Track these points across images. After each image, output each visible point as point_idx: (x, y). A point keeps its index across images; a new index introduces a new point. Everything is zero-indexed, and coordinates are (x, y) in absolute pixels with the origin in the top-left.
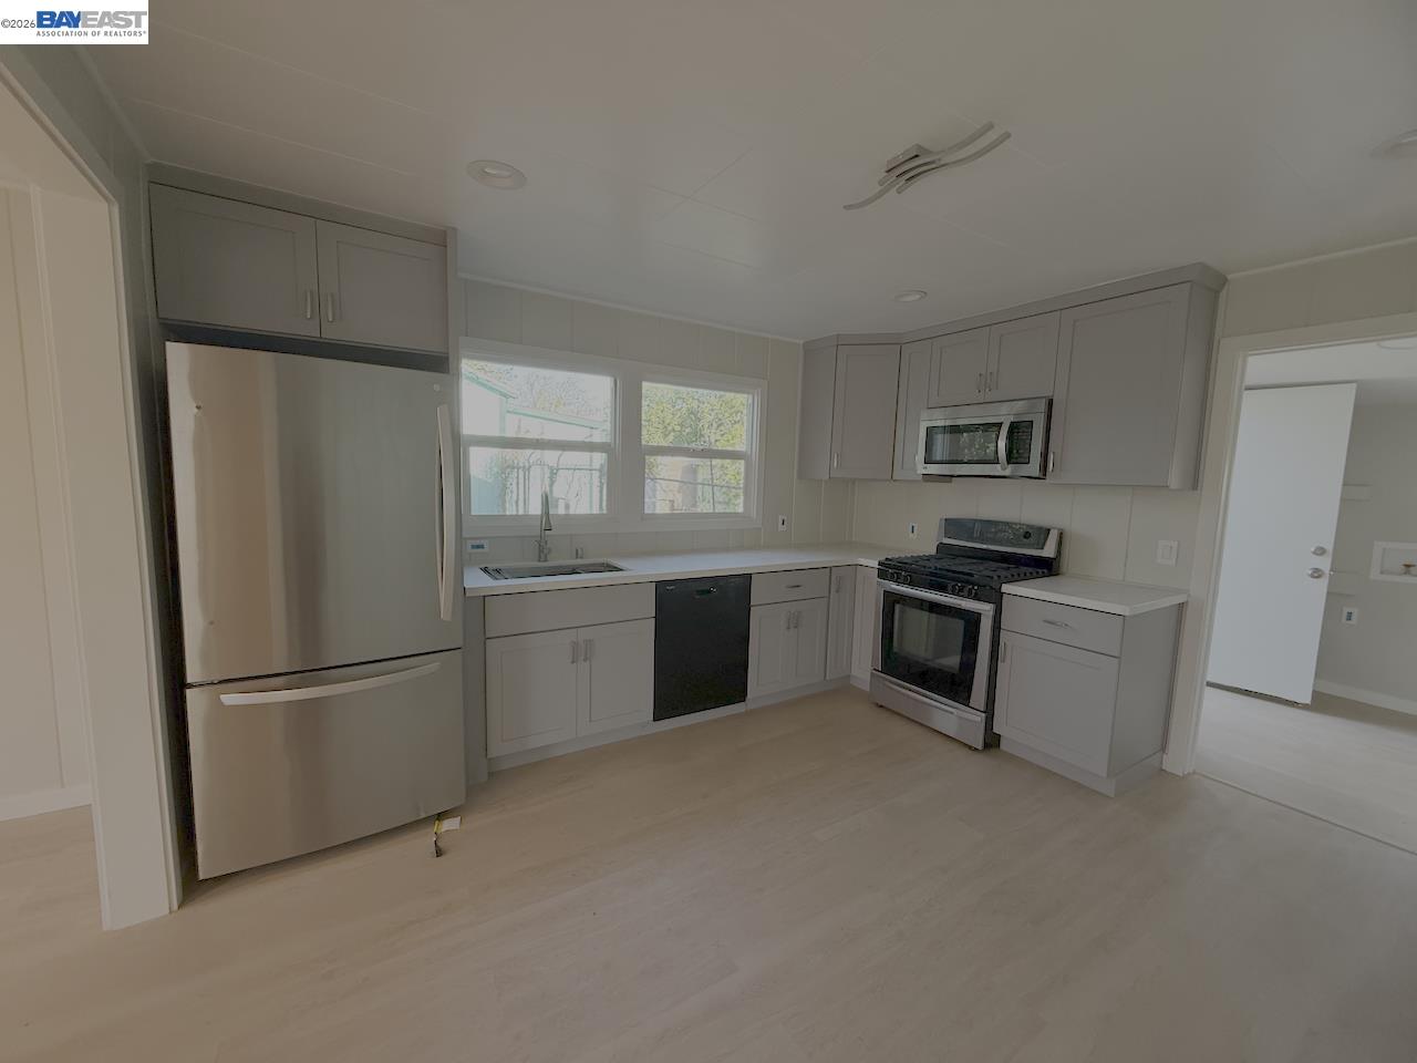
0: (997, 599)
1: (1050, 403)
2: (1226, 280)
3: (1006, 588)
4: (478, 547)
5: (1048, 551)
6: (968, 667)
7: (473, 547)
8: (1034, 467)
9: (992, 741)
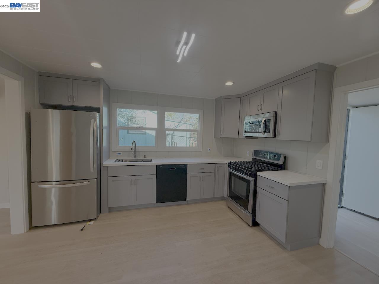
0: (255, 177)
1: (276, 114)
2: (336, 68)
3: (258, 173)
4: (119, 154)
5: (281, 162)
6: (248, 197)
7: (118, 154)
8: (271, 134)
9: (255, 224)
